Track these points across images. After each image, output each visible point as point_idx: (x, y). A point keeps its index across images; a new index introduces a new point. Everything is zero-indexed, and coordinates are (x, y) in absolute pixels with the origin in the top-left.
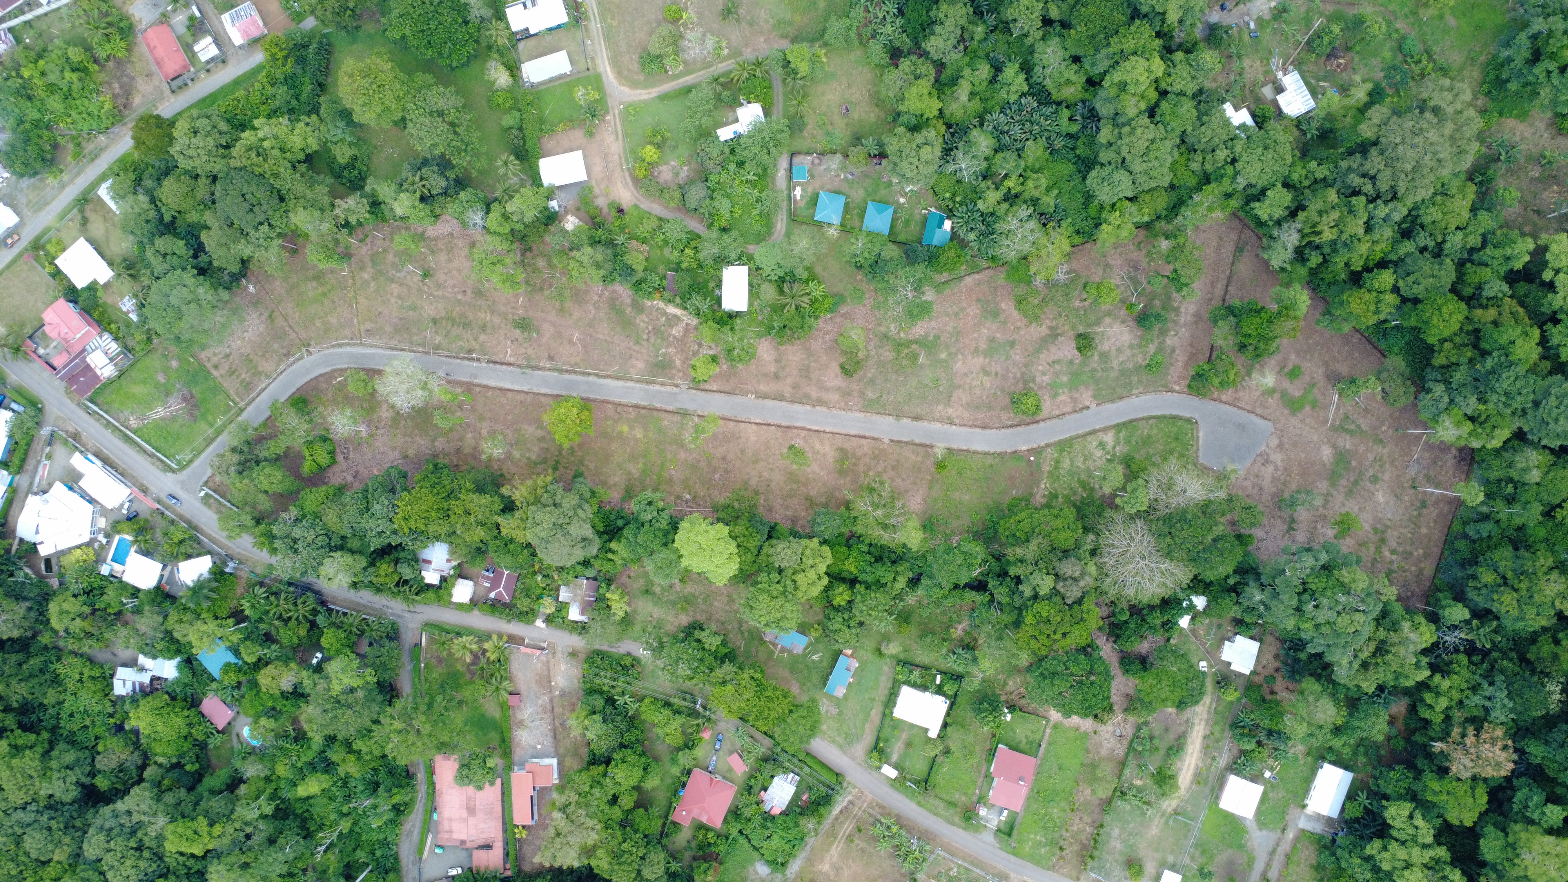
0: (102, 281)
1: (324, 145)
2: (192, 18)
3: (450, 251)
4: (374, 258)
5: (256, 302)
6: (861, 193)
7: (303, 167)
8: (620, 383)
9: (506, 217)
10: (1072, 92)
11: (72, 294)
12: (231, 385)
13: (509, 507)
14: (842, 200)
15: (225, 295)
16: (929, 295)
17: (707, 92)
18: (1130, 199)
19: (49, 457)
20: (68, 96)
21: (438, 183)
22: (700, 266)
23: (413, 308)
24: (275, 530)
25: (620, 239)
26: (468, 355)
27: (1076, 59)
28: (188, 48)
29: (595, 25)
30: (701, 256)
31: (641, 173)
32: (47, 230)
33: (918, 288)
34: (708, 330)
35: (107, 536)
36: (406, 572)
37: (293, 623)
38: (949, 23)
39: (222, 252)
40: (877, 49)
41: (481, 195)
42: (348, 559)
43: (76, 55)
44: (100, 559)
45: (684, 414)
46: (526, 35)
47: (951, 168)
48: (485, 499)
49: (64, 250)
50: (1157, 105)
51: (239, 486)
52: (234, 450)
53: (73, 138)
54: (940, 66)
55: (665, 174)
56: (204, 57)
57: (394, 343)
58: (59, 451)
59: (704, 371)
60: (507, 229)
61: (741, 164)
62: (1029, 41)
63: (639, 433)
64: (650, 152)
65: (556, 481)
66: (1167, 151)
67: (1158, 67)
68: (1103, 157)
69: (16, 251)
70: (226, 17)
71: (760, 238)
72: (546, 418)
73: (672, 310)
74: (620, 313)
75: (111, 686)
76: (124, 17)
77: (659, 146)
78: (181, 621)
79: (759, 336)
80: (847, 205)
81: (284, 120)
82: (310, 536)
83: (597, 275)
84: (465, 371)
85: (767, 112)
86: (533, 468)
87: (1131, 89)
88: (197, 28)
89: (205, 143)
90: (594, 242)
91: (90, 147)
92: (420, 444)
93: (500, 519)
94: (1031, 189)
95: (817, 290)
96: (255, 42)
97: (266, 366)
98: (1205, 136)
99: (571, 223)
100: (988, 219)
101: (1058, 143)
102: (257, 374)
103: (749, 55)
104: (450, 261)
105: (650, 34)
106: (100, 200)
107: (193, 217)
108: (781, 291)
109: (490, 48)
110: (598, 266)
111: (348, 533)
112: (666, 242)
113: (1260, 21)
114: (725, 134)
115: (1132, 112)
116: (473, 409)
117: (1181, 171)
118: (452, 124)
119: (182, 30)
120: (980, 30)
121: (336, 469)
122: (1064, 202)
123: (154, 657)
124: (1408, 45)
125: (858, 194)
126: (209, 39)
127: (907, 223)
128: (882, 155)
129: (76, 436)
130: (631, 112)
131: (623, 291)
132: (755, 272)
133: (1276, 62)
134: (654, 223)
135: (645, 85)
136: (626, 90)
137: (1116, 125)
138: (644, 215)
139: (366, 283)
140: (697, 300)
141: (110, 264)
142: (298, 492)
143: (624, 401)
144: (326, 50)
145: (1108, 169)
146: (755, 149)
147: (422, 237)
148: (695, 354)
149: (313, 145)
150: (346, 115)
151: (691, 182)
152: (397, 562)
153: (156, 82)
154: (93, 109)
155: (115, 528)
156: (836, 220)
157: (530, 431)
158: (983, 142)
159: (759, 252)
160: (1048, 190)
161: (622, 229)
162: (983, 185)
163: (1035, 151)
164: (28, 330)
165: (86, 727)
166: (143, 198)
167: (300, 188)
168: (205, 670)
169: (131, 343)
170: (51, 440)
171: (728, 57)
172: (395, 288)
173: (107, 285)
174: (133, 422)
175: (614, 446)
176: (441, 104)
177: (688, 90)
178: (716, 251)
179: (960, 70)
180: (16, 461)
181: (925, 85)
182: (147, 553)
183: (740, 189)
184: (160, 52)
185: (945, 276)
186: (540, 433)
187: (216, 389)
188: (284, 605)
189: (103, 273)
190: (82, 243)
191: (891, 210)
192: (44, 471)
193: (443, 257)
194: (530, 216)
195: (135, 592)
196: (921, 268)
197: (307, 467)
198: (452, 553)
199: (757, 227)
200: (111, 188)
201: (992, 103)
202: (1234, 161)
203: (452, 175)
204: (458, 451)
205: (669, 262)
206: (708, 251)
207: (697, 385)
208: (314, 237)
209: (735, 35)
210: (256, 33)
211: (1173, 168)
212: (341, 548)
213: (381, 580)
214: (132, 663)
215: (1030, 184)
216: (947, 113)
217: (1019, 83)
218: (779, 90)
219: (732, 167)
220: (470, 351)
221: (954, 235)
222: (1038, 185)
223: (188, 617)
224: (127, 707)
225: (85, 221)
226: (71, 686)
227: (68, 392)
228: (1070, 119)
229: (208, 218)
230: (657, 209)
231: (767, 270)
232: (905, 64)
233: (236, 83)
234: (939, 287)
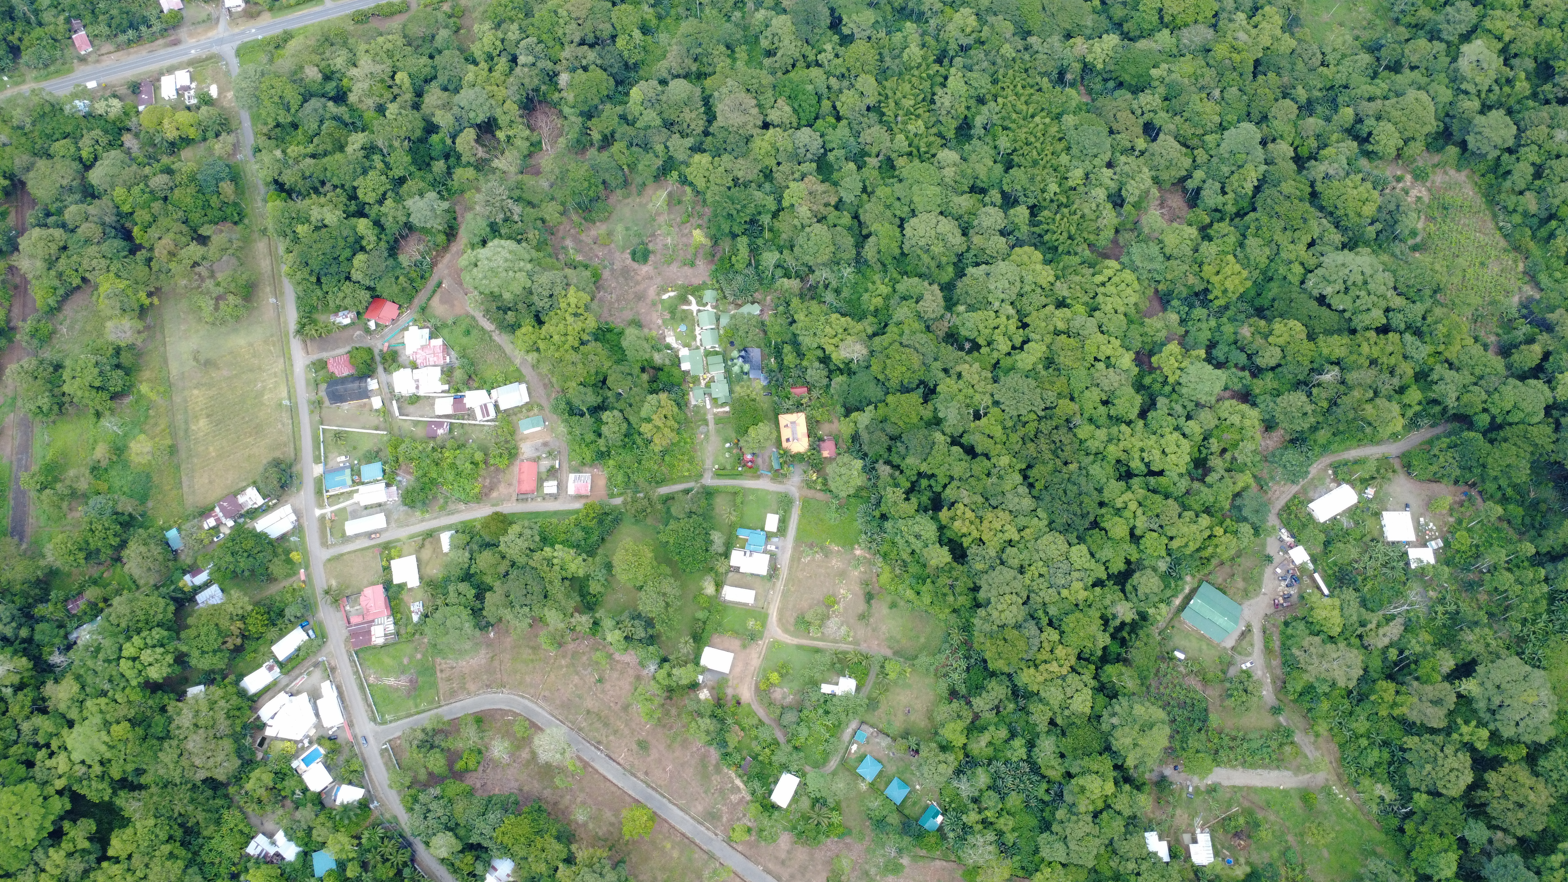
0: (409, 586)
1: (587, 577)
2: (553, 467)
3: (622, 673)
4: (575, 654)
5: (489, 644)
6: (894, 769)
7: (567, 583)
8: (681, 814)
9: (669, 675)
10: (1055, 774)
11: (388, 585)
12: (443, 687)
13: (569, 860)
14: (879, 767)
15: (478, 633)
16: (905, 861)
17: (827, 659)
18: (1064, 865)
19: (309, 674)
20: (459, 474)
21: (640, 633)
22: (770, 764)
23: (580, 697)
24: (422, 797)
25: (730, 721)
26: (598, 744)
27: (1062, 756)
28: (540, 481)
29: (780, 585)
30: (774, 758)
31: (763, 687)
32: (398, 540)
33: (900, 851)
34: (754, 808)
35: (311, 742)
36: (479, 868)
37: (388, 864)
38: (993, 694)
39: (493, 609)
40: (943, 687)
41: (662, 653)
42: (453, 840)
43: (479, 456)
44: (296, 756)
45: (711, 856)
46: (737, 569)
47: (955, 783)
48: (558, 847)
49: (400, 557)
50: (1101, 812)
51: (412, 756)
52: (423, 730)
53: (446, 497)
54: (977, 716)
55: (777, 694)
56: (547, 490)
57: (556, 712)
58: (317, 674)
59: (739, 835)
60: (666, 683)
61: (827, 712)
62: (1038, 729)
63: (675, 854)
64: (774, 677)
65: (609, 858)
66: (1095, 846)
67: (1110, 788)
68: (1055, 827)
69: (372, 543)
70: (572, 476)
71: (816, 765)
72: (625, 813)
73: (738, 782)
74: (705, 767)
75: (247, 844)
76: (516, 448)
77: (782, 676)
78: (323, 824)
79: (785, 829)
80: (881, 772)
81: (572, 551)
82: (440, 812)
83: (705, 738)
84: (591, 754)
85: (858, 689)
86: (596, 841)
87: (1088, 794)
88: (552, 473)
89: (522, 544)
90: (713, 716)
91: (452, 507)
92: (534, 786)
93: (561, 865)
94: (1001, 823)
95: (836, 818)
96: (579, 497)
97: (472, 687)
98: (1123, 847)
99: (704, 694)
100: (967, 829)
101: (1033, 803)
102: (463, 688)
103: (863, 648)
104: (619, 679)
105: (810, 607)
106: (438, 540)
107: (488, 580)
108: (813, 806)
109: (712, 569)
110: (708, 733)
111: (462, 823)
112: (756, 738)
113: (1196, 788)
114: (826, 689)
115: (1082, 809)
116: (580, 781)
117: (1103, 862)
118: (667, 604)
119: (543, 469)
120: (1011, 706)
121: (474, 775)
122: (1021, 843)
123: (290, 840)
124: (1290, 854)
125: (891, 769)
126: (555, 483)
127: (914, 804)
128: (917, 752)
129: (333, 669)
130: (775, 645)
131: (714, 754)
132: (803, 785)
133: (1198, 821)
134: (755, 721)
135: (792, 634)
136: (779, 631)
137: (1070, 812)
138: (751, 713)
139: (561, 667)
140: (757, 784)
141: (421, 578)
142: (446, 778)
143: (678, 827)
144: (617, 521)
145: (1054, 837)
146: (839, 709)
147: (610, 656)
148: (739, 819)
149: (581, 573)
150: (609, 566)
151: (790, 708)
152: (477, 858)
153: (511, 490)
154: (468, 488)
155: (320, 740)
156: (869, 779)
157: (608, 815)
158: (982, 778)
159: (812, 775)
160: (1013, 830)
161: (734, 714)
162: (971, 806)
163: (1014, 800)
164: (348, 592)
165: (213, 864)
166: (467, 554)
167: (560, 596)
168: (311, 866)
169: (403, 631)
170: (316, 665)
171: (850, 643)
172: (576, 679)
173: (411, 589)
174: (372, 679)
175: (655, 854)
176: (668, 590)
177: (817, 651)
178: (783, 760)
179: (989, 724)
180: (290, 666)
181: (960, 725)
182: (328, 768)
183: (818, 728)
184: (524, 477)
185: (923, 852)
186: (613, 819)
187: (434, 685)
188: (389, 848)
189: (413, 582)
190: (412, 559)
191: (905, 791)
192: (299, 682)
193: (615, 675)
194: (684, 682)
195: (305, 790)
196: (907, 839)
197: (460, 765)
198: (514, 871)
199: (818, 757)
200: (452, 537)
201: (1001, 754)
202: (1138, 874)
203: (650, 632)
204: (556, 804)
205: (752, 750)
206: (780, 757)
207: (729, 841)
208: (551, 628)
209: (861, 632)
210: (583, 492)
211: (1097, 857)
212: (450, 829)
213: (462, 866)
214: (270, 836)
215: (1002, 821)
216: (969, 747)
217: (1022, 753)
218: (871, 679)
219: (821, 711)
220: (599, 742)
221: (940, 829)
222: (1006, 823)
223: (329, 824)
224: (249, 865)
225: (422, 546)
226: (224, 829)
227: (346, 641)
228: (1047, 791)
229: (497, 585)
230: (761, 713)
231: (810, 789)
232: (955, 705)
233: (556, 513)
234: (915, 858)
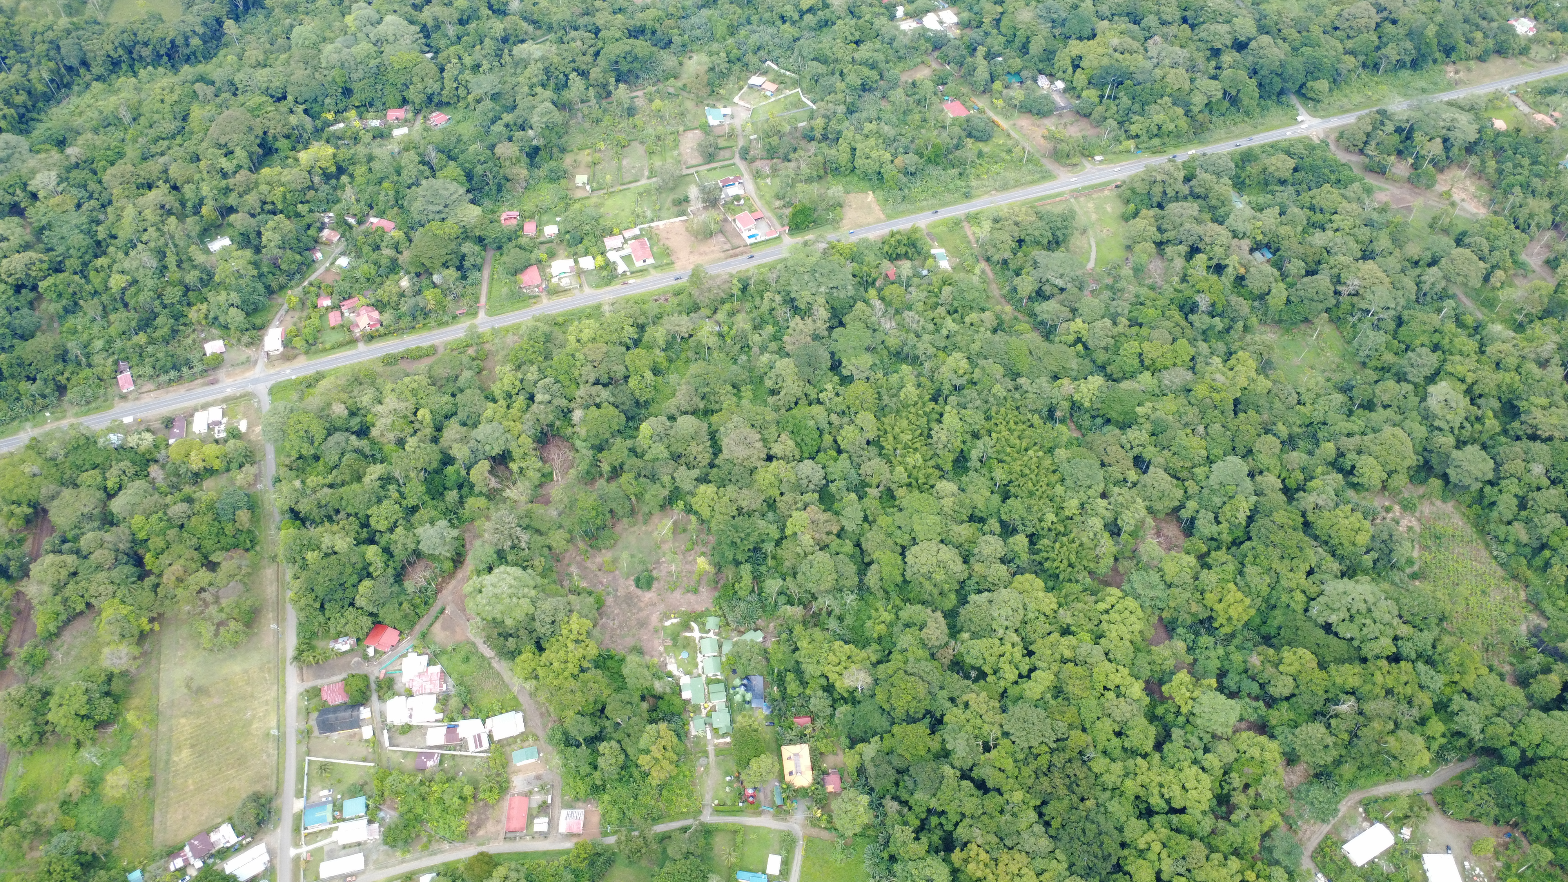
2: (544, 802)
20: (445, 810)
28: (531, 818)
43: (468, 790)
53: (430, 836)
56: (537, 828)
70: (564, 812)
76: (507, 781)
88: (544, 808)
91: (435, 846)
96: (571, 835)
119: (534, 805)
126: (546, 820)
144: (610, 862)
153: (499, 828)
154: (454, 825)
184: (514, 813)
210: (575, 830)
233: (545, 854)
